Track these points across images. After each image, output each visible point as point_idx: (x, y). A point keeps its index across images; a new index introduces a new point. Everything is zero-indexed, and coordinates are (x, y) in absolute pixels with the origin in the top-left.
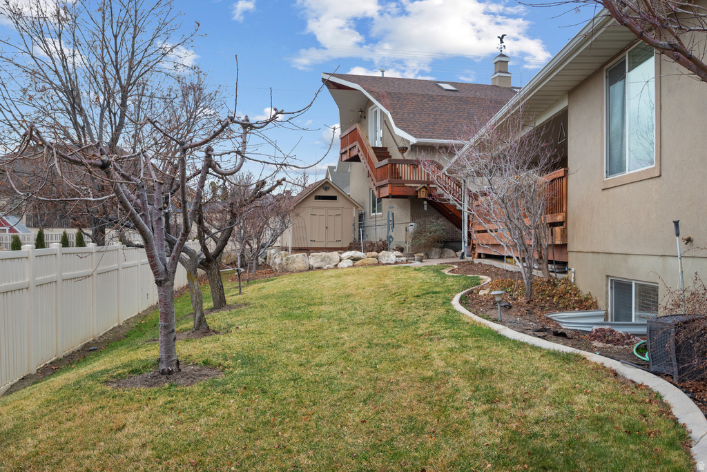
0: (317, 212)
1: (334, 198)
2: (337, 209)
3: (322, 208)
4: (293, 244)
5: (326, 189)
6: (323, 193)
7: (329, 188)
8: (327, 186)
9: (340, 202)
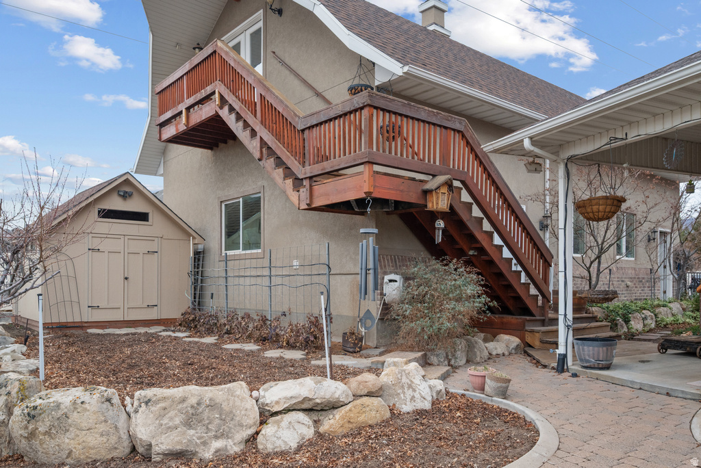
0: (106, 245)
1: (142, 217)
2: (150, 239)
3: (116, 237)
4: (44, 317)
5: (126, 196)
6: (117, 204)
7: (131, 195)
8: (128, 189)
9: (156, 224)
